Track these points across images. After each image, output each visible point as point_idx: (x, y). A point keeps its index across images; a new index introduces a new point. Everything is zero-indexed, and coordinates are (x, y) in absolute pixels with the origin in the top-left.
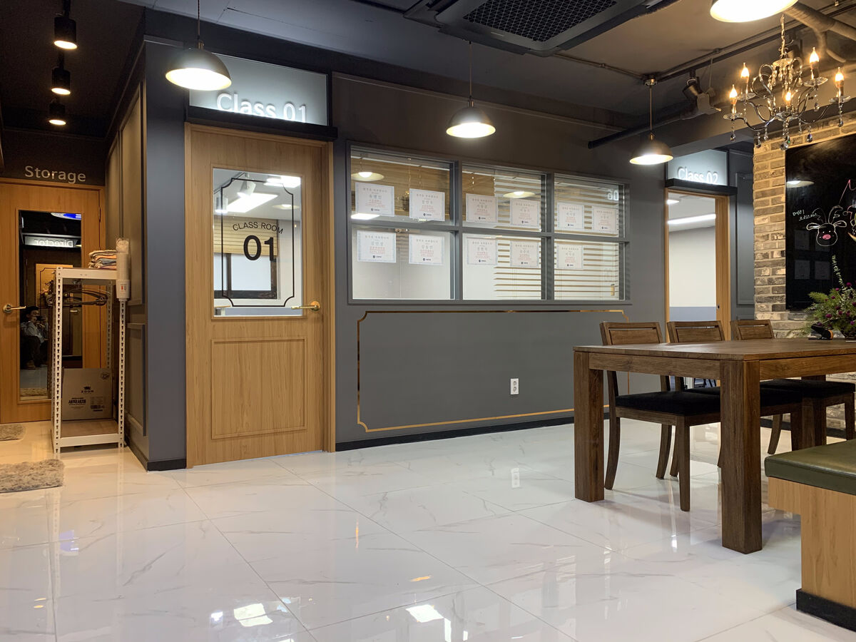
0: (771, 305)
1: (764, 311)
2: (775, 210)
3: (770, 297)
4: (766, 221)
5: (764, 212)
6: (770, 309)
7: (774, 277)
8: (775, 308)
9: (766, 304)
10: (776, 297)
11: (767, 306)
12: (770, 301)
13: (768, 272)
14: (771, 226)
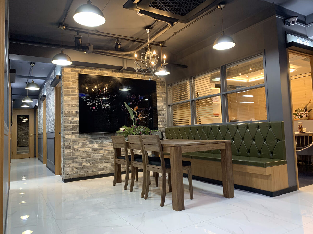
0: (71, 132)
1: (68, 134)
2: (73, 95)
3: (71, 129)
4: (69, 99)
5: (68, 95)
6: (71, 133)
7: (73, 121)
8: (73, 133)
9: (69, 131)
10: (74, 129)
11: (70, 133)
12: (71, 131)
13: (70, 119)
14: (71, 101)
